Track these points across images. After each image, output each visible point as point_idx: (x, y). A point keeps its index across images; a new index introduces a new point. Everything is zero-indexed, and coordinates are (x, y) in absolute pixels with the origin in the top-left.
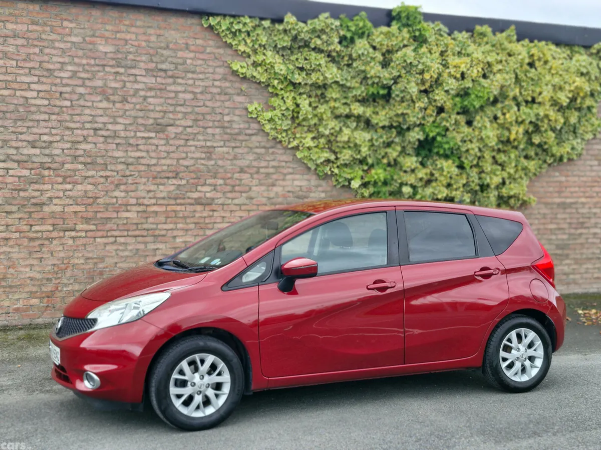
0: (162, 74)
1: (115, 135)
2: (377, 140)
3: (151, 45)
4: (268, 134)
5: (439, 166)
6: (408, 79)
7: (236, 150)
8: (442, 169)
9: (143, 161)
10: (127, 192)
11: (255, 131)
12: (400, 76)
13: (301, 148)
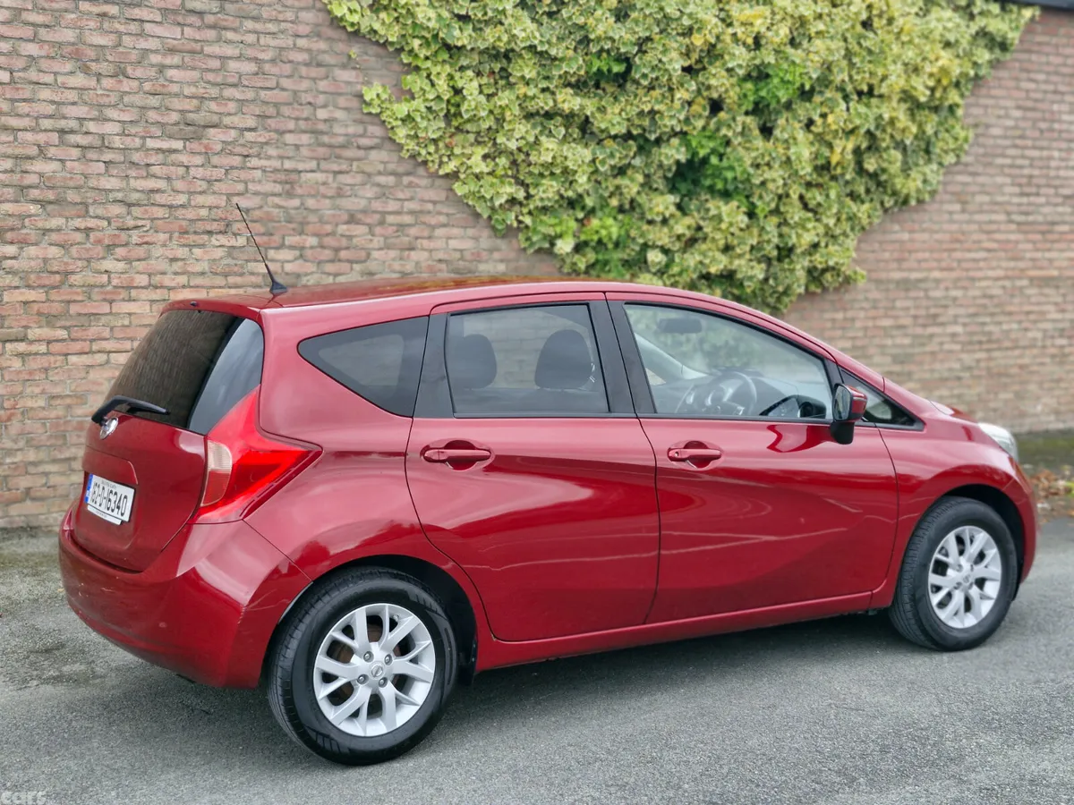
1: (103, 144)
2: (603, 162)
4: (400, 147)
5: (713, 212)
6: (664, 45)
7: (341, 178)
8: (719, 218)
9: (158, 198)
10: (128, 261)
11: (376, 141)
12: (649, 39)
13: (462, 176)
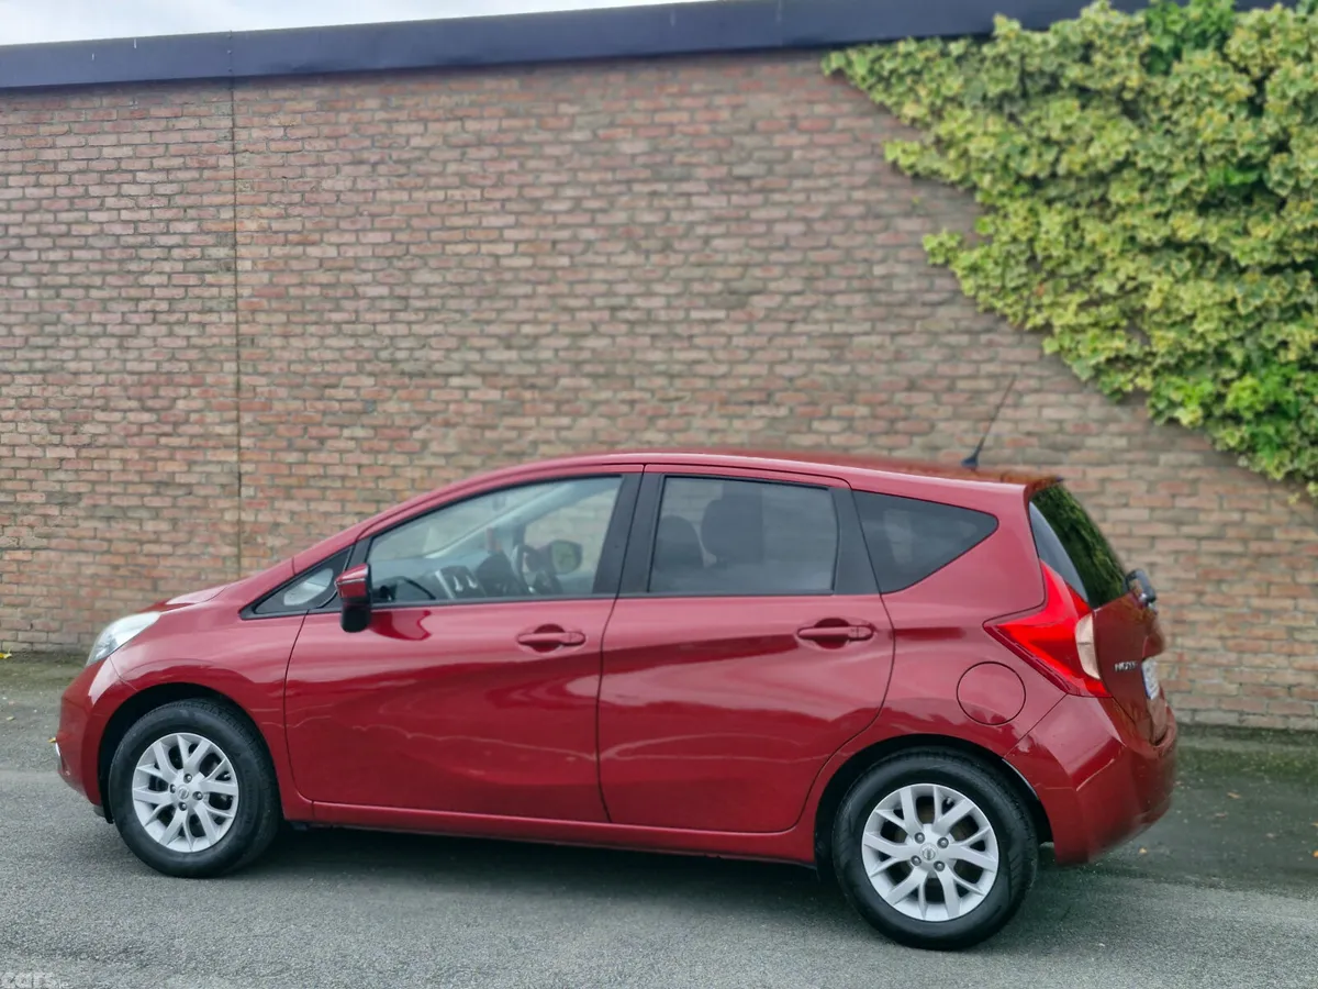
0: (740, 186)
1: (649, 318)
2: (1245, 303)
3: (720, 128)
4: (972, 300)
6: (1305, 139)
7: (903, 340)
9: (701, 369)
10: (669, 431)
11: (945, 295)
13: (1057, 330)
